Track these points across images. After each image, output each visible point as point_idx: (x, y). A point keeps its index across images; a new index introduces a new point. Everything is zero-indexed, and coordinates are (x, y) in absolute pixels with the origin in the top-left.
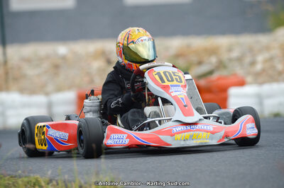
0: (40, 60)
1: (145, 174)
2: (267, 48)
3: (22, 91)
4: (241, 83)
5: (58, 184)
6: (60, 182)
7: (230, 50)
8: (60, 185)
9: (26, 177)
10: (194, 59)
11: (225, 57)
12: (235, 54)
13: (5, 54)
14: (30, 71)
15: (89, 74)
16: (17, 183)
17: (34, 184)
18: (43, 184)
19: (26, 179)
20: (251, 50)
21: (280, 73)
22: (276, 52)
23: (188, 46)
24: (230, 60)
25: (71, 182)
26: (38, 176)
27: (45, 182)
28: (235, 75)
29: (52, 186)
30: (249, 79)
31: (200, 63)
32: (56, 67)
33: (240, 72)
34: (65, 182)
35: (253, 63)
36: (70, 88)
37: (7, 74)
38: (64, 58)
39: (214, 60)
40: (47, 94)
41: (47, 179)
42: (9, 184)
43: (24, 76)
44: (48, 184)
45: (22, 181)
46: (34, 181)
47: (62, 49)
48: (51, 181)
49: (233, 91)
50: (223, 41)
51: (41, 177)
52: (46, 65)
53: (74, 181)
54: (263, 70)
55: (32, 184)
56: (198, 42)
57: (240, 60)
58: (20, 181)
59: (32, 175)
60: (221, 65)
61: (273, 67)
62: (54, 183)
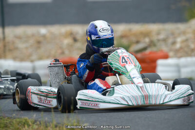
0: (28, 37)
1: (100, 118)
2: (184, 33)
3: (15, 59)
4: (166, 57)
5: (40, 124)
6: (42, 123)
7: (158, 34)
8: (42, 124)
9: (18, 118)
10: (134, 39)
11: (155, 38)
12: (162, 37)
13: (4, 33)
14: (21, 45)
15: (61, 48)
16: (13, 122)
17: (24, 123)
18: (30, 123)
19: (18, 120)
20: (173, 34)
21: (193, 50)
22: (190, 35)
23: (130, 30)
24: (159, 40)
25: (49, 123)
26: (27, 118)
27: (31, 122)
28: (162, 51)
29: (36, 125)
30: (171, 54)
31: (138, 42)
32: (39, 42)
33: (165, 49)
34: (45, 122)
35: (174, 43)
36: (48, 57)
37: (5, 46)
38: (44, 36)
39: (147, 40)
40: (32, 61)
41: (33, 120)
42: (7, 123)
43: (17, 48)
44: (34, 123)
45: (16, 121)
46: (24, 121)
47: (43, 30)
48: (35, 121)
49: (160, 62)
50: (154, 27)
51: (29, 119)
52: (32, 41)
53: (52, 122)
54: (181, 48)
55: (23, 124)
56: (137, 28)
57: (165, 40)
58: (14, 121)
59: (23, 117)
60: (152, 44)
61: (188, 46)
62: (38, 123)
